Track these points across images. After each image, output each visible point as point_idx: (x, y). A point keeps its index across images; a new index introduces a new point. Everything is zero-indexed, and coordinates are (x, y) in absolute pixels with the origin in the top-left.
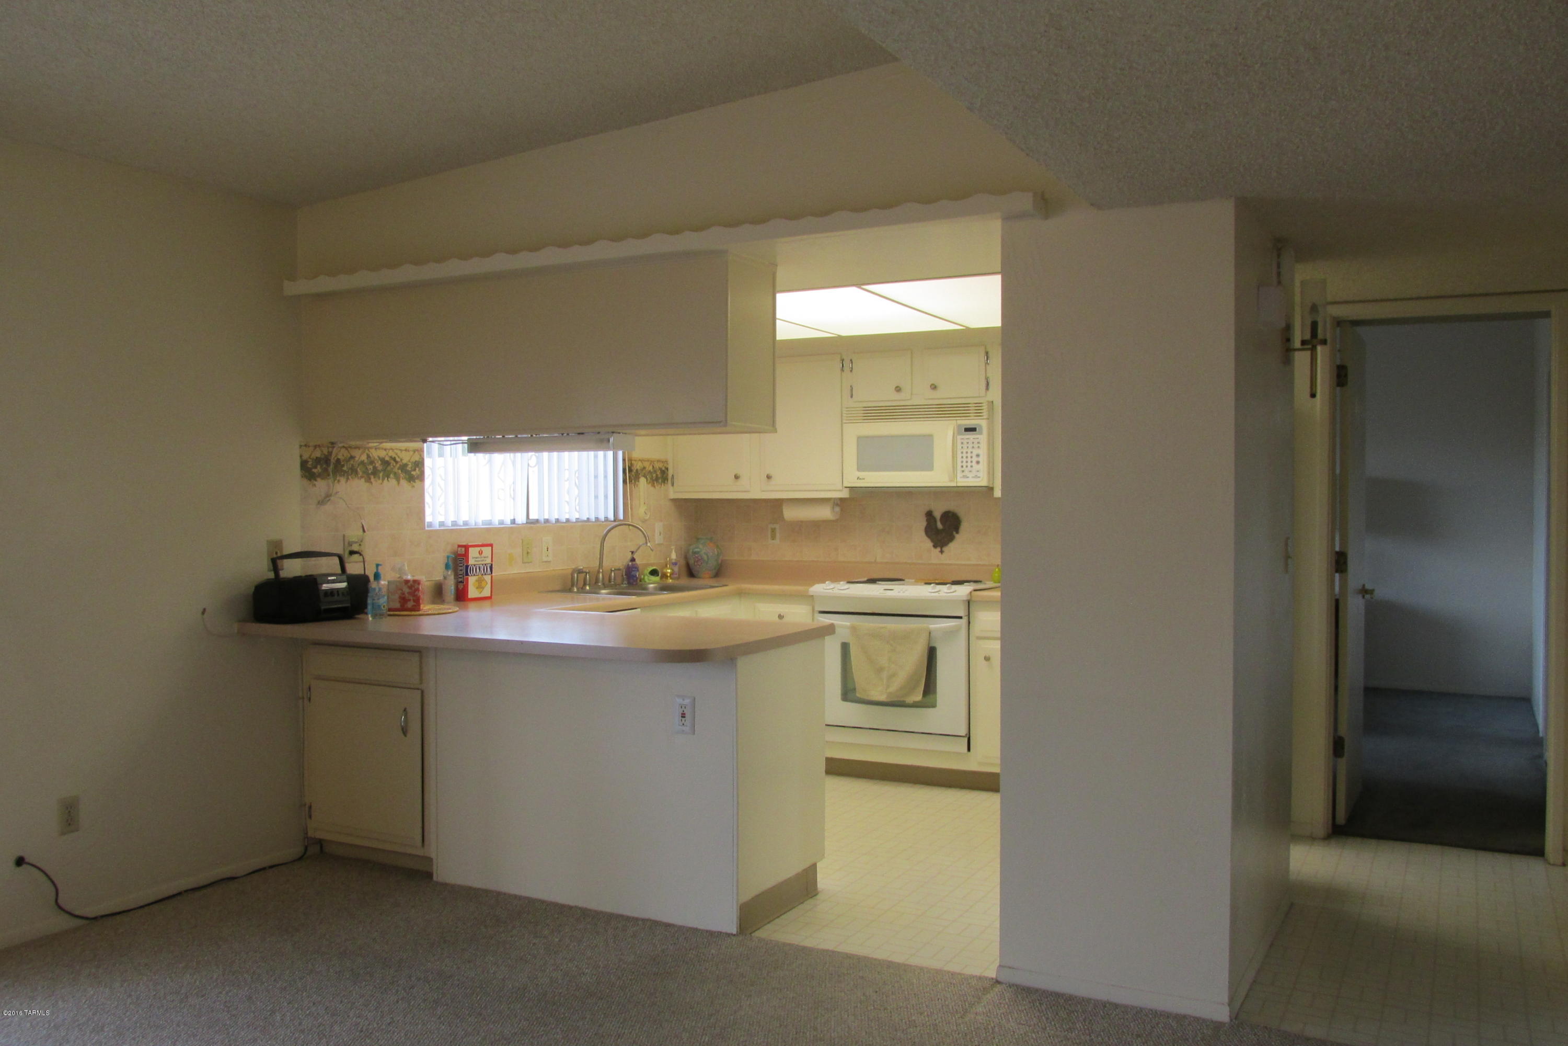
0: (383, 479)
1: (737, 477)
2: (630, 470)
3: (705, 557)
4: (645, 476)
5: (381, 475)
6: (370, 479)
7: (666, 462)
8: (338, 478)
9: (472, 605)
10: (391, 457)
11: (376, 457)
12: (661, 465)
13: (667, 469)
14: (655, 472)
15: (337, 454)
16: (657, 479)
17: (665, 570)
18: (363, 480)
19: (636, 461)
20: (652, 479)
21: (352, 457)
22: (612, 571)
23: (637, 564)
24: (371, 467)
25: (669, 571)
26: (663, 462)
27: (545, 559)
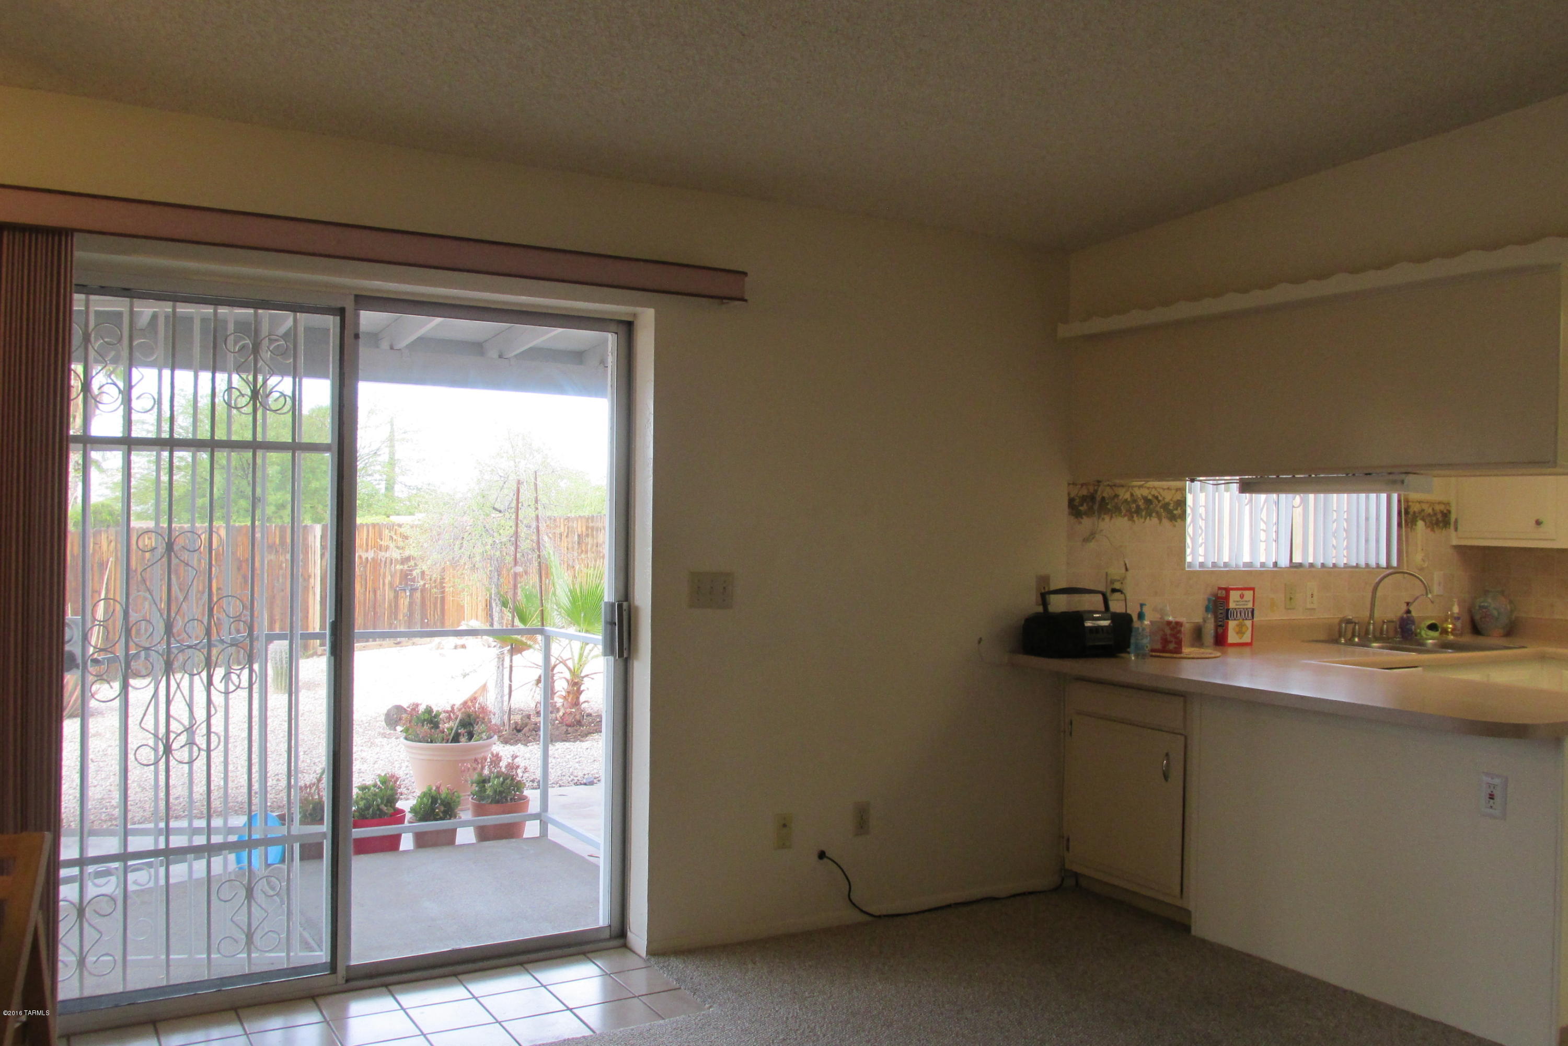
0: (1146, 518)
1: (1538, 523)
2: (1407, 513)
3: (1495, 613)
4: (1423, 519)
5: (1144, 513)
6: (1133, 517)
7: (1448, 504)
8: (1102, 516)
9: (1230, 650)
10: (1153, 496)
11: (1140, 496)
12: (1442, 507)
13: (1449, 512)
14: (1435, 514)
15: (1102, 492)
16: (1437, 523)
17: (1445, 625)
18: (1126, 518)
19: (1413, 502)
20: (1431, 522)
21: (1116, 496)
22: (1384, 622)
23: (1413, 616)
24: (1134, 506)
25: (1450, 626)
26: (1444, 504)
27: (1309, 606)
